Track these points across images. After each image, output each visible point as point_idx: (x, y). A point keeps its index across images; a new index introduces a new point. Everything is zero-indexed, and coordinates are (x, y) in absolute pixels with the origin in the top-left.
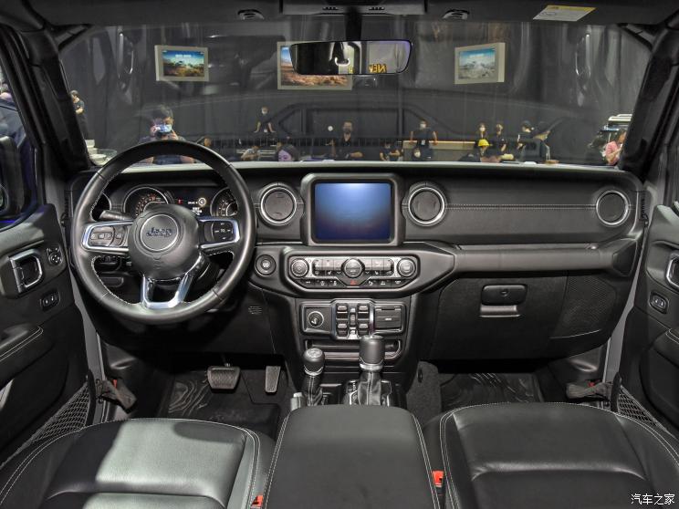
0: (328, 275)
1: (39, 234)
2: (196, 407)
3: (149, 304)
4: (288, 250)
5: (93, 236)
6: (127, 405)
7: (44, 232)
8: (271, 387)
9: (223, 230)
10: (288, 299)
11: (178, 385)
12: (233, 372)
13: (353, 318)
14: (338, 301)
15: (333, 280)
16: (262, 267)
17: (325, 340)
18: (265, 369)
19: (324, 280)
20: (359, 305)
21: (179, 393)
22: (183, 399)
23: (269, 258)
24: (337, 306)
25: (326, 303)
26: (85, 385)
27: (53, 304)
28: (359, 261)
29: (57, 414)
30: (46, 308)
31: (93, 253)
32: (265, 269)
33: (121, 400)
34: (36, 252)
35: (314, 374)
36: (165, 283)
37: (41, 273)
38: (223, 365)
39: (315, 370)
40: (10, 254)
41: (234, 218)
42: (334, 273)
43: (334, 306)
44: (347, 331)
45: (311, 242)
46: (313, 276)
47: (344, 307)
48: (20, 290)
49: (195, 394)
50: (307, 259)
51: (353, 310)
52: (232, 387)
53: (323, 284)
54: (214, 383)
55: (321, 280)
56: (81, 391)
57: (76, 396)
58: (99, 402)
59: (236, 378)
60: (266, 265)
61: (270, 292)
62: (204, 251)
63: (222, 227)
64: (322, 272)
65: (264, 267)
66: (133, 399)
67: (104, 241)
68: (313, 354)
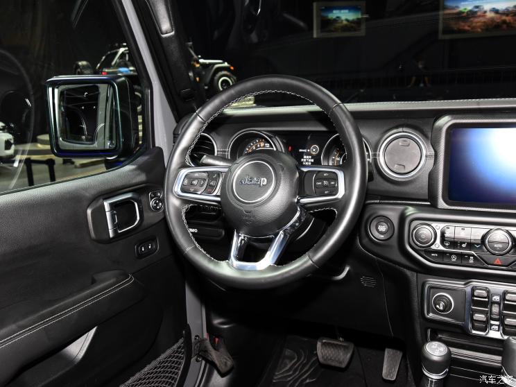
0: (462, 248)
1: (142, 177)
2: (303, 381)
3: (236, 263)
4: (410, 211)
5: (186, 182)
6: (223, 369)
7: (147, 175)
8: (389, 373)
9: (325, 183)
10: (408, 273)
11: (288, 352)
12: (346, 348)
13: (495, 309)
14: (475, 283)
15: (469, 255)
16: (378, 230)
17: (455, 333)
18: (384, 351)
19: (457, 254)
20: (505, 293)
21: (287, 361)
22: (290, 369)
23: (387, 220)
24: (473, 289)
25: (458, 285)
26: (181, 341)
27: (149, 252)
28: (508, 232)
29: (146, 369)
30: (141, 256)
31: (185, 201)
32: (381, 233)
33: (217, 362)
34: (136, 196)
35: (434, 377)
36: (257, 240)
37: (138, 218)
38: (335, 338)
39: (437, 372)
40: (105, 196)
41: (339, 167)
42: (471, 245)
43: (468, 289)
44: (485, 326)
45: (442, 204)
46: (442, 248)
47: (484, 293)
48: (111, 235)
49: (304, 365)
50: (434, 224)
51: (497, 298)
52: (343, 366)
53: (454, 259)
54: (323, 357)
55: (451, 254)
56: (175, 347)
57: (169, 352)
58: (197, 361)
59: (349, 355)
60: (383, 228)
61: (386, 262)
62: (303, 206)
63: (326, 179)
64: (455, 243)
65: (379, 231)
66: (229, 363)
67: (198, 187)
68: (435, 350)
